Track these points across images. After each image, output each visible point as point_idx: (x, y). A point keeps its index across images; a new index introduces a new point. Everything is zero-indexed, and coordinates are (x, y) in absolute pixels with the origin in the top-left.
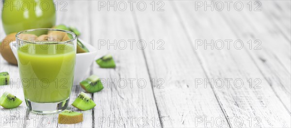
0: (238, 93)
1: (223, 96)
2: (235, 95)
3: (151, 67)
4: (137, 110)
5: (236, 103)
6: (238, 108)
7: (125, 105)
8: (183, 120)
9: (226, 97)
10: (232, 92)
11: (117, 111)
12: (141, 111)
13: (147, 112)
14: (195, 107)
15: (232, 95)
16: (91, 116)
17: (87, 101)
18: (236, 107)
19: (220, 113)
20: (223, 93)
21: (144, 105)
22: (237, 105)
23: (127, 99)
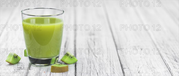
0: (176, 54)
1: (166, 55)
2: (174, 55)
3: (116, 38)
4: (107, 64)
5: (175, 60)
6: (177, 63)
7: (98, 61)
8: (139, 70)
9: (168, 56)
10: (172, 53)
11: (92, 65)
12: (109, 64)
13: (113, 65)
14: (147, 62)
15: (172, 55)
16: (74, 68)
17: (72, 57)
18: (175, 62)
19: (164, 66)
20: (166, 54)
21: (111, 61)
22: (176, 61)
23: (99, 57)
